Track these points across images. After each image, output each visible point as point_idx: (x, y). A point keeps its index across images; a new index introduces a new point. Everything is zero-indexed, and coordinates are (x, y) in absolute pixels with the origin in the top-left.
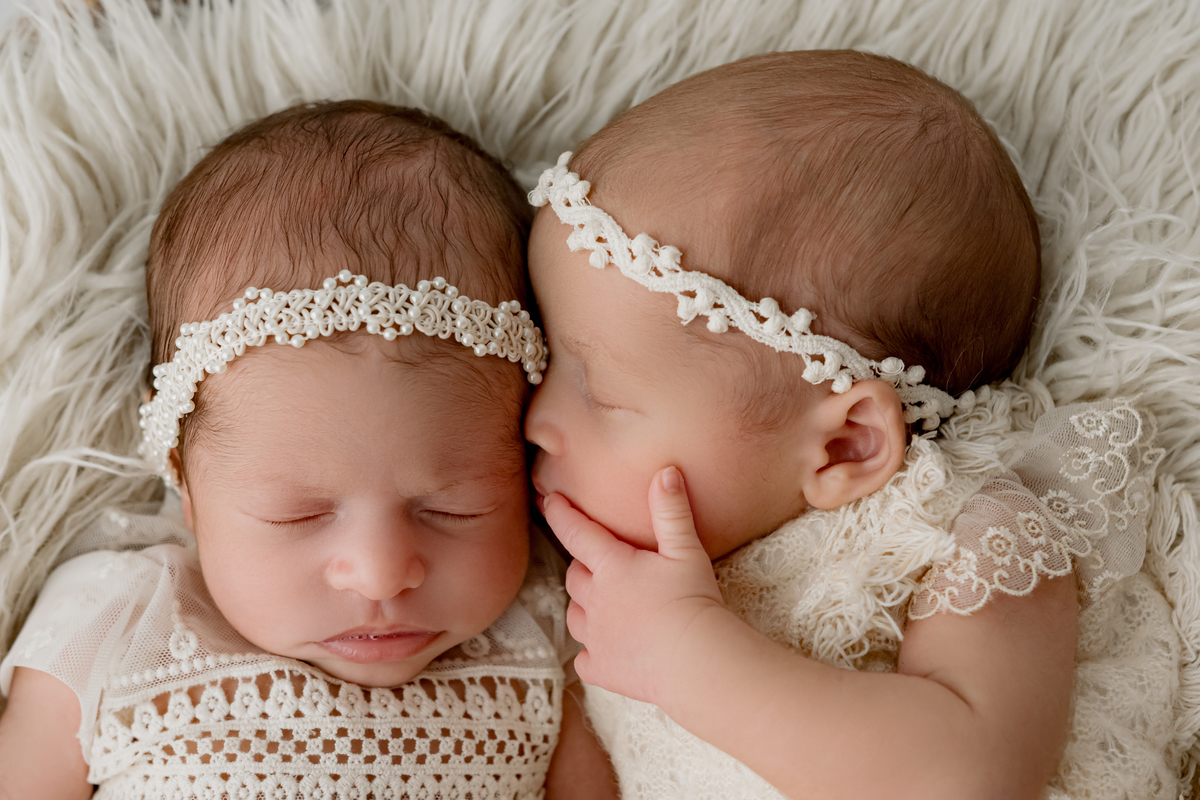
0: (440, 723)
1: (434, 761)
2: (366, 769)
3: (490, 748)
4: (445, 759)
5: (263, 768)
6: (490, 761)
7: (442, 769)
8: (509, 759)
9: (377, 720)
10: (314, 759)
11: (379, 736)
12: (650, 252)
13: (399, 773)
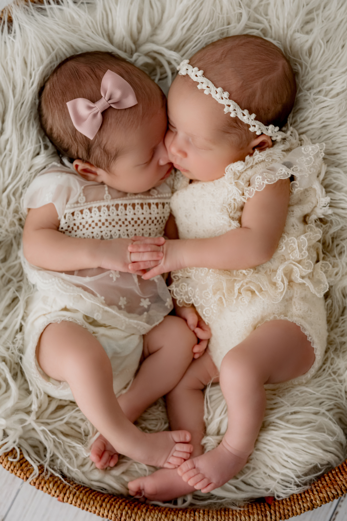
0: (143, 216)
4: (145, 225)
5: (102, 229)
6: (155, 225)
7: (144, 227)
10: (114, 226)
13: (134, 229)
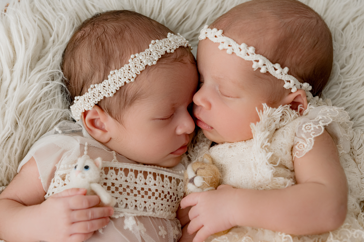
0: (155, 187)
1: (153, 198)
2: (135, 198)
3: (168, 197)
4: (156, 198)
6: (168, 201)
7: (155, 201)
8: (172, 201)
9: (138, 185)
10: (121, 193)
11: (138, 189)
12: (246, 48)
13: (144, 200)
